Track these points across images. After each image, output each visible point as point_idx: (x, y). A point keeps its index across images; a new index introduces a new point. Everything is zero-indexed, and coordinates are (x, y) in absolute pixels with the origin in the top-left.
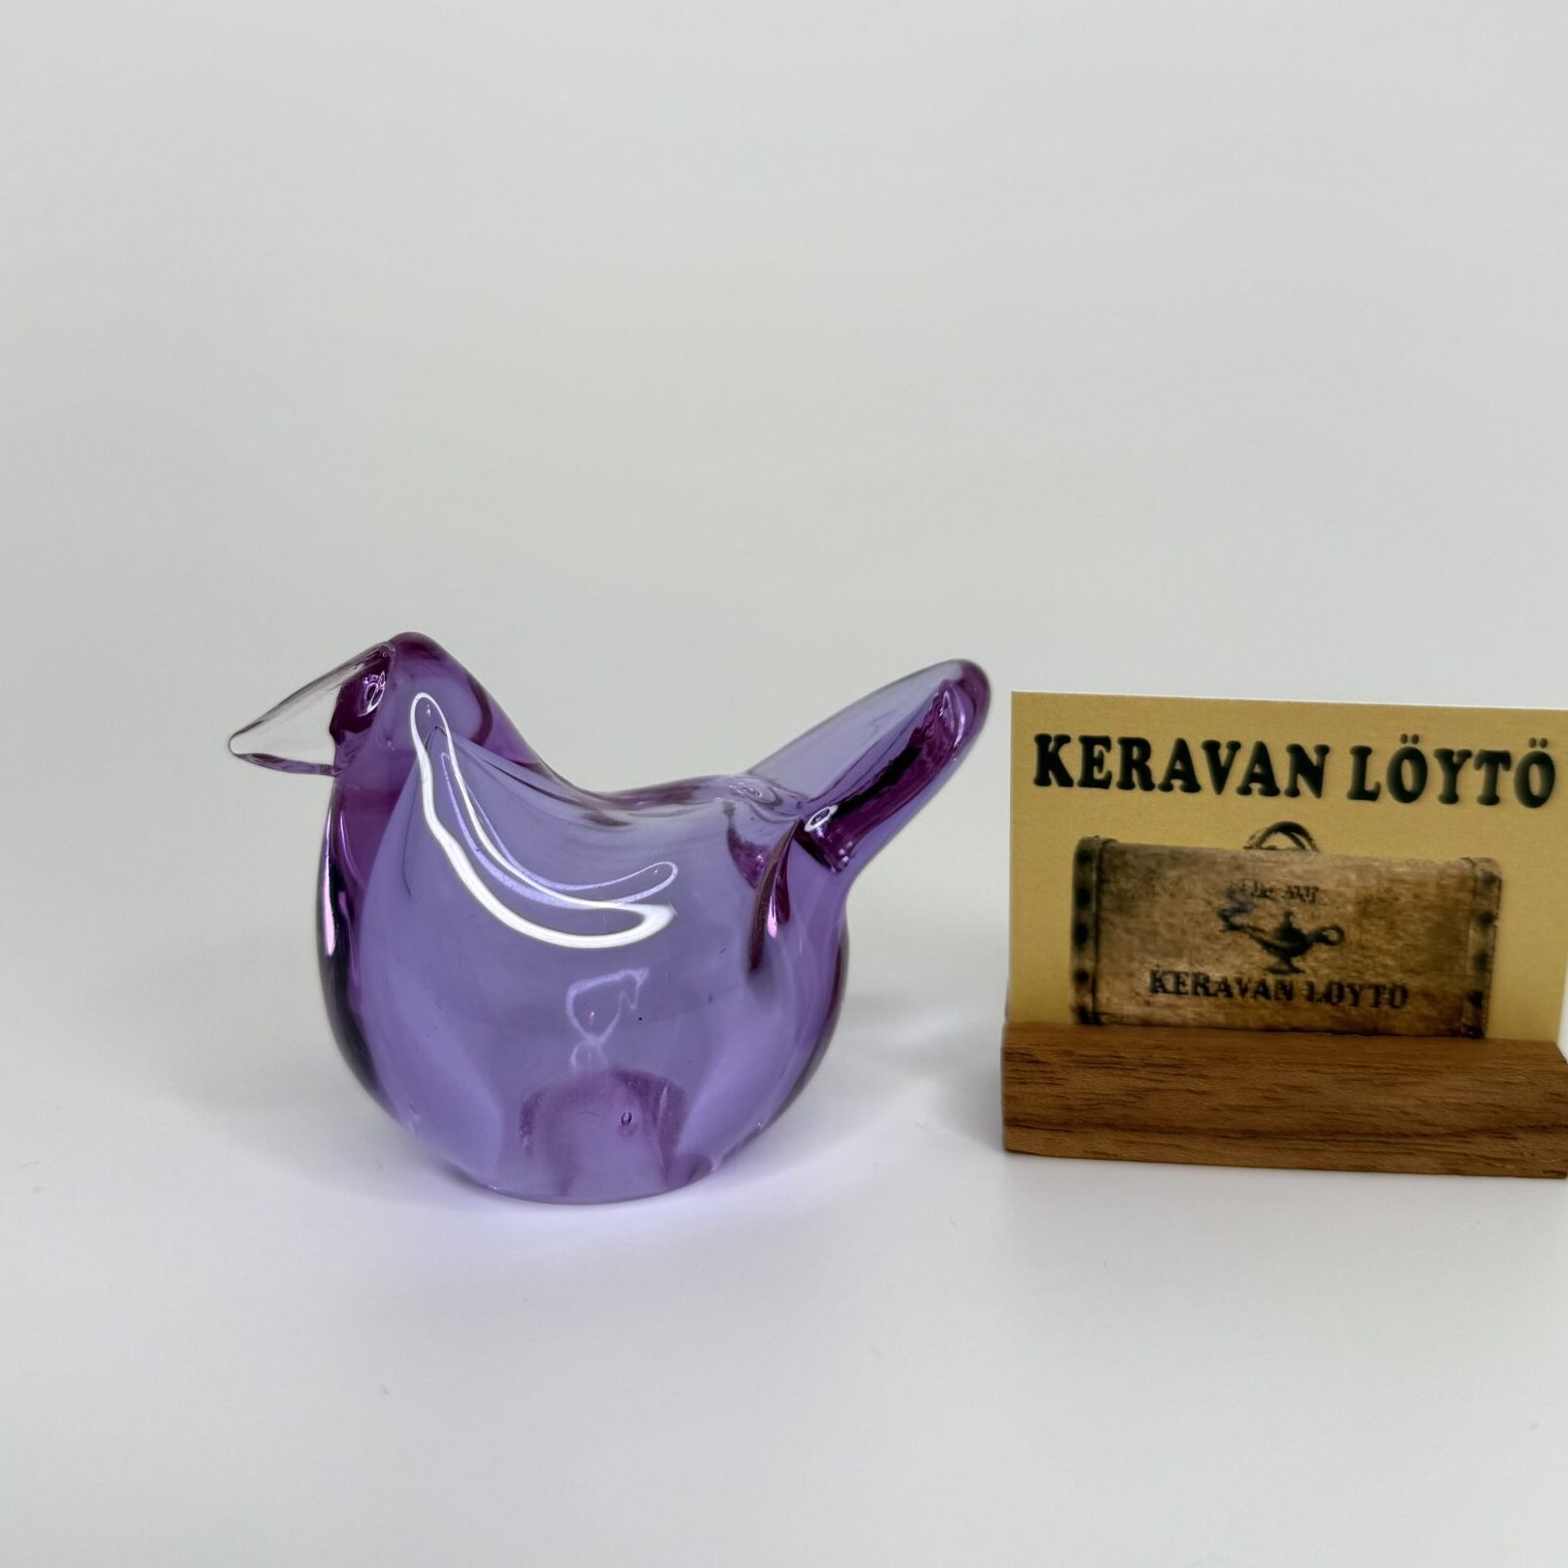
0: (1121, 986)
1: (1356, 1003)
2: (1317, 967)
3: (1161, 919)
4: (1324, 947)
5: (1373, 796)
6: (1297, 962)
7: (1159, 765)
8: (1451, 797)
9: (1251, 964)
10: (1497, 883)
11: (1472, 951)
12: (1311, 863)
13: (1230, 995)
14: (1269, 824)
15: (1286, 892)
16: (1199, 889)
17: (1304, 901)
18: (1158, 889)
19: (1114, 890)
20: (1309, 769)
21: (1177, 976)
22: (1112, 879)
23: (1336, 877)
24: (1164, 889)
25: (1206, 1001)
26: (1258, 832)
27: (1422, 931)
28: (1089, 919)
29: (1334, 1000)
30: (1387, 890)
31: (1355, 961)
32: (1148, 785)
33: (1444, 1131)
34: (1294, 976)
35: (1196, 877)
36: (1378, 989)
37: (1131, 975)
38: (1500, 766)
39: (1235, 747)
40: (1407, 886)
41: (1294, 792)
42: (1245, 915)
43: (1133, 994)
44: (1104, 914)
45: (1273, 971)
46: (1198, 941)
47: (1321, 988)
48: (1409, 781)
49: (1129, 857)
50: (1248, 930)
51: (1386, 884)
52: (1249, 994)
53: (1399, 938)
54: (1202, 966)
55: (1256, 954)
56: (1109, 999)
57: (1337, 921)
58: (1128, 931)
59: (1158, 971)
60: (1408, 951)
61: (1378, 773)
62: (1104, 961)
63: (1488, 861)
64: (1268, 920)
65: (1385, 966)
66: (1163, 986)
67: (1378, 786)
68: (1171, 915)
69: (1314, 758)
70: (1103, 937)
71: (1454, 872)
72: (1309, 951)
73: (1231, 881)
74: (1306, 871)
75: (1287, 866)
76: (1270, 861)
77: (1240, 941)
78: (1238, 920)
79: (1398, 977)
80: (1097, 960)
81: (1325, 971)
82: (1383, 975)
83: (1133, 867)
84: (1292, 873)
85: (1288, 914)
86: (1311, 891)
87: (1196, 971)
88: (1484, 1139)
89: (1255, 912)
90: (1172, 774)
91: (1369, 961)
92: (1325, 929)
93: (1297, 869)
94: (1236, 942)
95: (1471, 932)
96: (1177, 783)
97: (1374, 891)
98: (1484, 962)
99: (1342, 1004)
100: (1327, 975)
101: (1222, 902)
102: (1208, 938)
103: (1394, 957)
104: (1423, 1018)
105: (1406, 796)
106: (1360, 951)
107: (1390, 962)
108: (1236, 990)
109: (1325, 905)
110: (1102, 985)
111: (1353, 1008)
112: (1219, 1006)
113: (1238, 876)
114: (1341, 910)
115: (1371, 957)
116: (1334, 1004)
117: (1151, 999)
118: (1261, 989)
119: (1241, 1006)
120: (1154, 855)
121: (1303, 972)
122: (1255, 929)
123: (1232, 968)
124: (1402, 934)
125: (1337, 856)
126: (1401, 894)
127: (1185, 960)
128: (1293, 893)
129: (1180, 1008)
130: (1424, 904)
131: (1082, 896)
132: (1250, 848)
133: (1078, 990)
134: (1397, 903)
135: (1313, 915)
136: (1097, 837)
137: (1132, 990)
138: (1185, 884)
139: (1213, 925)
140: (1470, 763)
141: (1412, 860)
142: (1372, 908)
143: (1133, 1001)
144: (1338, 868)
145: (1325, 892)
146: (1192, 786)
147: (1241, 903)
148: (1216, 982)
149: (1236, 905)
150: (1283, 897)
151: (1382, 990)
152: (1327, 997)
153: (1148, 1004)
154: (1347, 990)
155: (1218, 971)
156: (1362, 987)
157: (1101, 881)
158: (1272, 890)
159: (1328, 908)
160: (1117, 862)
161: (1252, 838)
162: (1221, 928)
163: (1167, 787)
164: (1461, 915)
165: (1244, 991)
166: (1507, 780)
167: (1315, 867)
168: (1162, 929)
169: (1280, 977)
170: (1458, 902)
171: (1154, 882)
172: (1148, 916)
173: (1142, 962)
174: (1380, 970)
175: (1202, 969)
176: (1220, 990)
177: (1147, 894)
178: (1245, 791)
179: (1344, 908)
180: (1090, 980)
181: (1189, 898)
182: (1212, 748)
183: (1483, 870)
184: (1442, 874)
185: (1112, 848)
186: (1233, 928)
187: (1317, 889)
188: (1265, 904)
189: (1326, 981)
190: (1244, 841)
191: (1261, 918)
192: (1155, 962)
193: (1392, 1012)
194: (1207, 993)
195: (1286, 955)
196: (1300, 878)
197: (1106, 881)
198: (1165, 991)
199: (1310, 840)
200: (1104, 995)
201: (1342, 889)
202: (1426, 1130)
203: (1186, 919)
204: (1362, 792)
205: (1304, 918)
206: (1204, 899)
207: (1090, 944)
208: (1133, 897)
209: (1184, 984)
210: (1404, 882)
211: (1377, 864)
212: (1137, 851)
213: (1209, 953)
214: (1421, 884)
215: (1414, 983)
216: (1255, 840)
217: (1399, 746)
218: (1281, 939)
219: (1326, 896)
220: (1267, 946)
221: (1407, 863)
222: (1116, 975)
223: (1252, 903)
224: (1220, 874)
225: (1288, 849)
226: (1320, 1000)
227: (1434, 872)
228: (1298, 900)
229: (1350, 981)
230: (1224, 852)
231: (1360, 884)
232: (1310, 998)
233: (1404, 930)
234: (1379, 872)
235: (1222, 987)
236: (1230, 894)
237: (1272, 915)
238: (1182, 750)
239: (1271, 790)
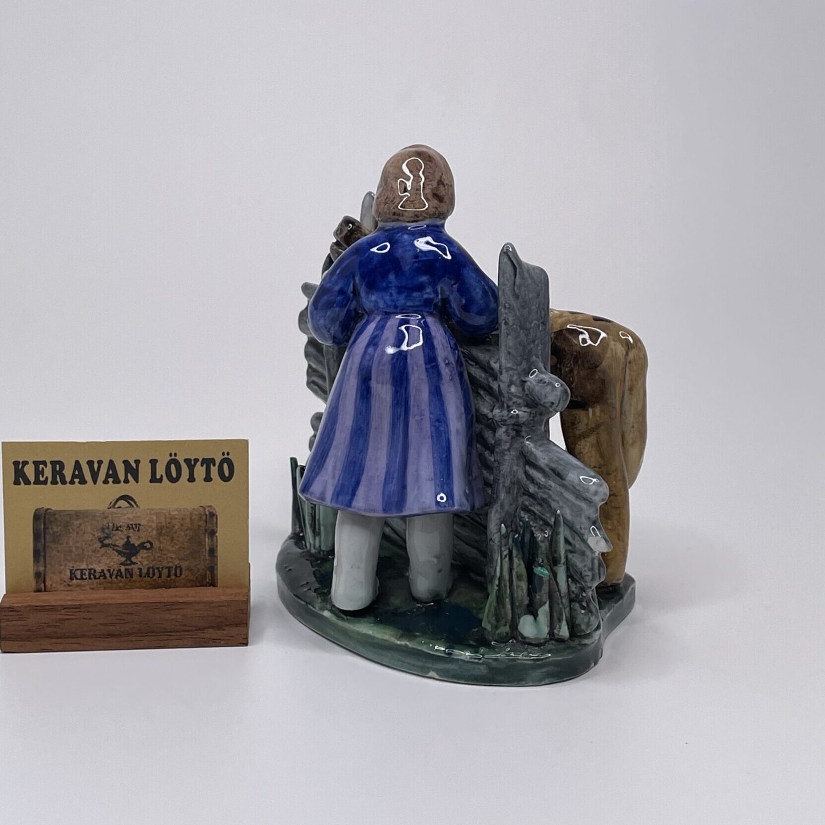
0: (56, 578)
1: (160, 577)
2: (142, 560)
3: (73, 545)
4: (145, 551)
5: (160, 480)
6: (133, 559)
7: (68, 473)
8: (191, 479)
9: (114, 562)
10: (215, 517)
11: (207, 548)
12: (137, 513)
13: (105, 578)
14: (117, 497)
15: (127, 527)
16: (89, 529)
17: (135, 531)
18: (71, 530)
19: (52, 533)
20: (132, 470)
21: (82, 570)
22: (50, 526)
23: (147, 519)
24: (73, 530)
25: (95, 581)
26: (113, 500)
27: (186, 541)
28: (41, 547)
29: (151, 576)
30: (169, 523)
31: (159, 557)
32: (64, 482)
33: (194, 629)
34: (133, 566)
35: (87, 524)
36: (169, 568)
37: (60, 573)
38: (211, 465)
39: (100, 462)
40: (178, 520)
41: (126, 481)
42: (110, 539)
43: (63, 582)
44: (47, 544)
45: (122, 564)
46: (90, 553)
47: (144, 571)
48: (174, 475)
49: (57, 516)
50: (112, 546)
51: (168, 520)
52: (114, 577)
53: (177, 545)
54: (92, 565)
55: (116, 557)
56: (51, 585)
57: (150, 539)
58: (58, 551)
59: (73, 570)
60: (181, 550)
61: (161, 471)
62: (48, 567)
63: (210, 506)
64: (119, 540)
65: (172, 558)
66: (75, 576)
67: (162, 476)
68: (77, 542)
69: (134, 465)
70: (48, 555)
71: (197, 513)
72: (139, 554)
73: (103, 525)
74: (134, 517)
75: (125, 515)
76: (119, 513)
77: (108, 552)
78: (107, 542)
79: (177, 562)
80: (45, 567)
81: (146, 563)
82: (172, 562)
83: (60, 521)
84: (129, 518)
85: (128, 537)
86: (138, 526)
87: (90, 568)
88: (211, 630)
89: (114, 537)
90: (74, 476)
91: (165, 556)
92: (144, 543)
93: (130, 516)
94: (106, 552)
95: (207, 539)
96: (77, 480)
97: (164, 524)
98: (213, 552)
99: (154, 578)
100: (148, 564)
101: (100, 534)
102: (94, 552)
103: (175, 554)
104: (189, 581)
105: (173, 480)
106: (160, 552)
107: (174, 556)
108: (108, 575)
109: (144, 531)
110: (47, 578)
111: (160, 579)
112: (100, 584)
113: (106, 522)
114: (151, 534)
115: (165, 554)
116: (151, 578)
117: (71, 583)
118: (119, 574)
119: (111, 583)
120: (70, 514)
121: (137, 564)
122: (115, 545)
123: (106, 565)
124: (177, 543)
125: (148, 509)
126: (175, 525)
127: (85, 563)
128: (129, 527)
129: (84, 586)
130: (186, 528)
131: (37, 536)
132: (109, 508)
133: (37, 582)
134: (174, 528)
135: (139, 537)
136: (43, 508)
137: (61, 580)
138: (82, 526)
139: (96, 545)
140: (199, 463)
141: (179, 508)
142: (163, 532)
143: (63, 586)
144: (147, 514)
145: (143, 525)
146: (83, 482)
147: (108, 534)
148: (99, 572)
149: (106, 535)
150: (126, 530)
151: (171, 569)
152: (148, 574)
153: (69, 585)
154: (156, 571)
155: (100, 567)
156: (162, 568)
157: (45, 529)
158: (120, 527)
159: (145, 533)
160: (52, 519)
161: (111, 503)
162: (100, 546)
163: (72, 482)
164: (201, 532)
165: (111, 577)
166: (214, 470)
167: (138, 514)
168: (74, 549)
169: (127, 567)
170: (200, 526)
171: (70, 527)
172: (67, 543)
173: (66, 565)
174: (169, 560)
175: (92, 567)
176: (101, 576)
177: (66, 534)
178: (106, 482)
179: (152, 533)
180: (43, 576)
181: (85, 533)
182: (90, 463)
183: (209, 511)
184: (191, 514)
185: (50, 513)
186: (104, 546)
187: (140, 525)
188: (118, 534)
189: (147, 567)
190: (107, 506)
191: (117, 540)
192: (72, 565)
193: (177, 578)
194: (95, 578)
195: (129, 557)
196: (132, 520)
197: (48, 528)
198: (77, 579)
199: (135, 503)
200: (48, 583)
201: (150, 524)
202: (187, 628)
203: (84, 544)
204: (154, 479)
205: (135, 538)
206: (92, 534)
207: (42, 559)
208: (60, 535)
209: (85, 575)
210: (176, 518)
211: (164, 511)
212: (60, 511)
213: (95, 558)
214: (183, 519)
215: (184, 565)
216: (112, 504)
217: (169, 458)
218: (125, 549)
219: (144, 528)
220: (120, 553)
221: (177, 510)
222: (54, 573)
223: (113, 533)
224: (98, 521)
225: (126, 507)
226: (145, 577)
227: (188, 513)
228: (132, 530)
229: (157, 566)
230: (100, 511)
231: (158, 521)
232: (140, 576)
233: (178, 541)
234: (166, 515)
235: (102, 574)
236: (103, 530)
237: (121, 538)
238: (77, 465)
239: (117, 481)
